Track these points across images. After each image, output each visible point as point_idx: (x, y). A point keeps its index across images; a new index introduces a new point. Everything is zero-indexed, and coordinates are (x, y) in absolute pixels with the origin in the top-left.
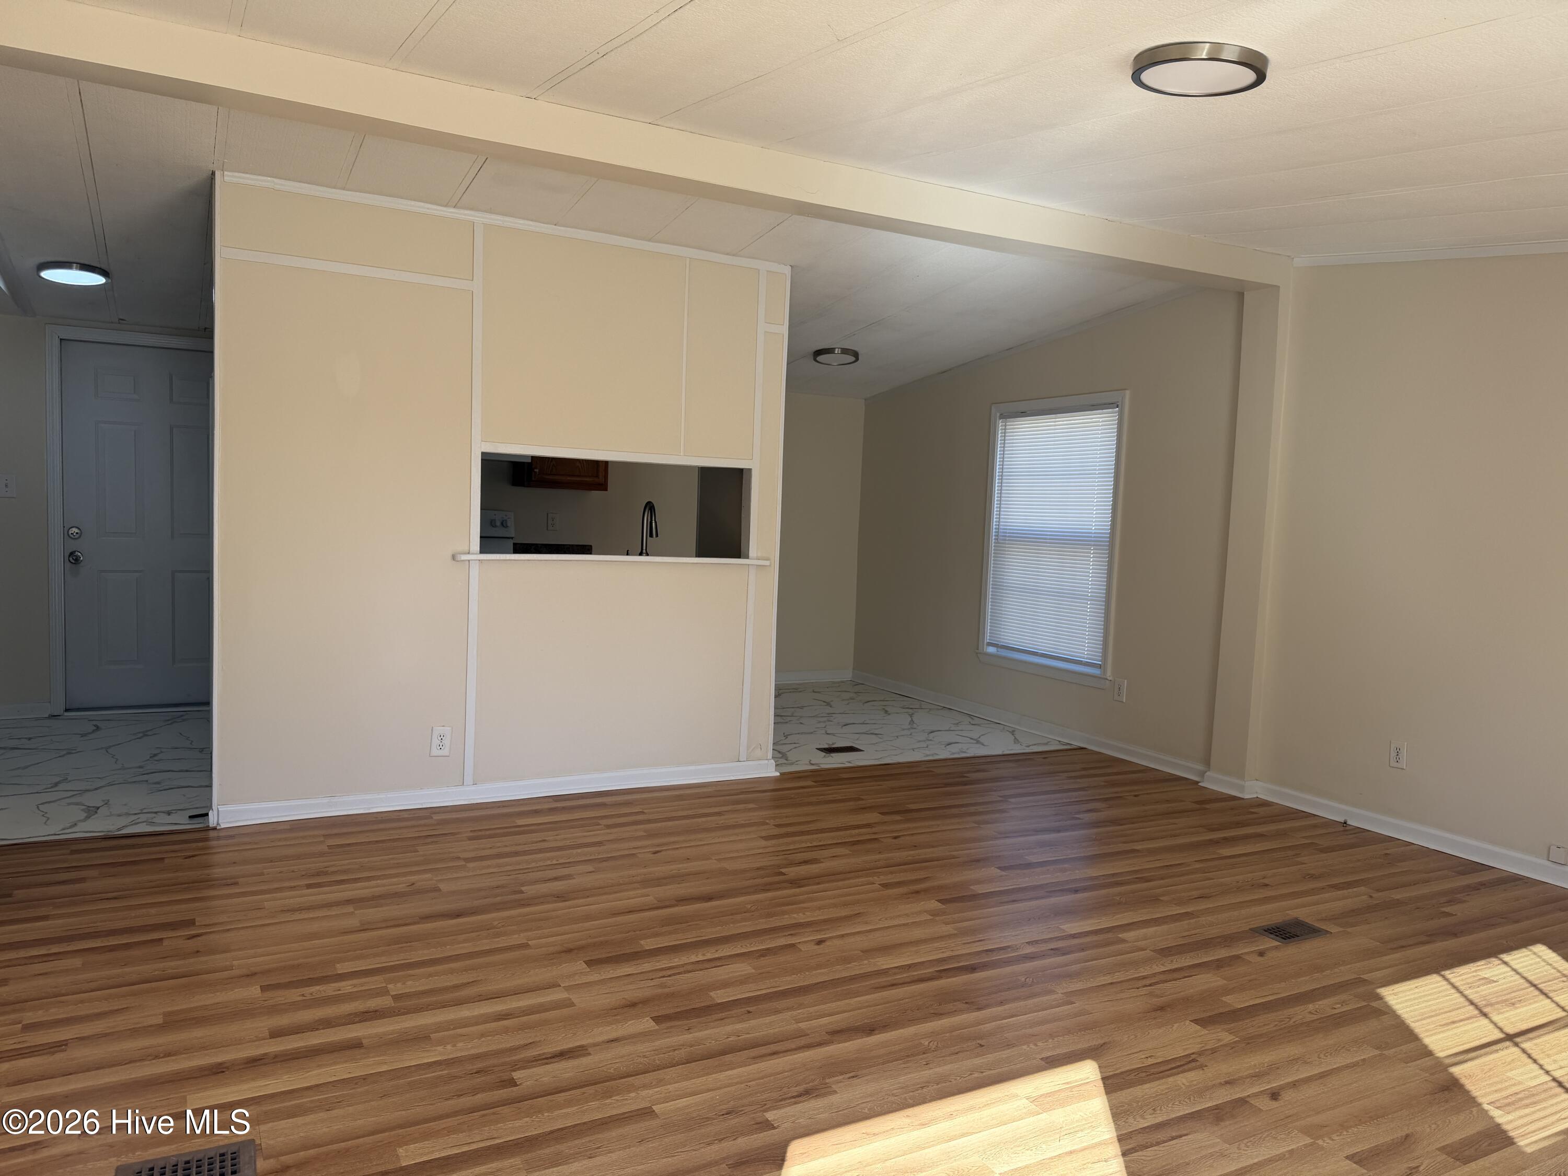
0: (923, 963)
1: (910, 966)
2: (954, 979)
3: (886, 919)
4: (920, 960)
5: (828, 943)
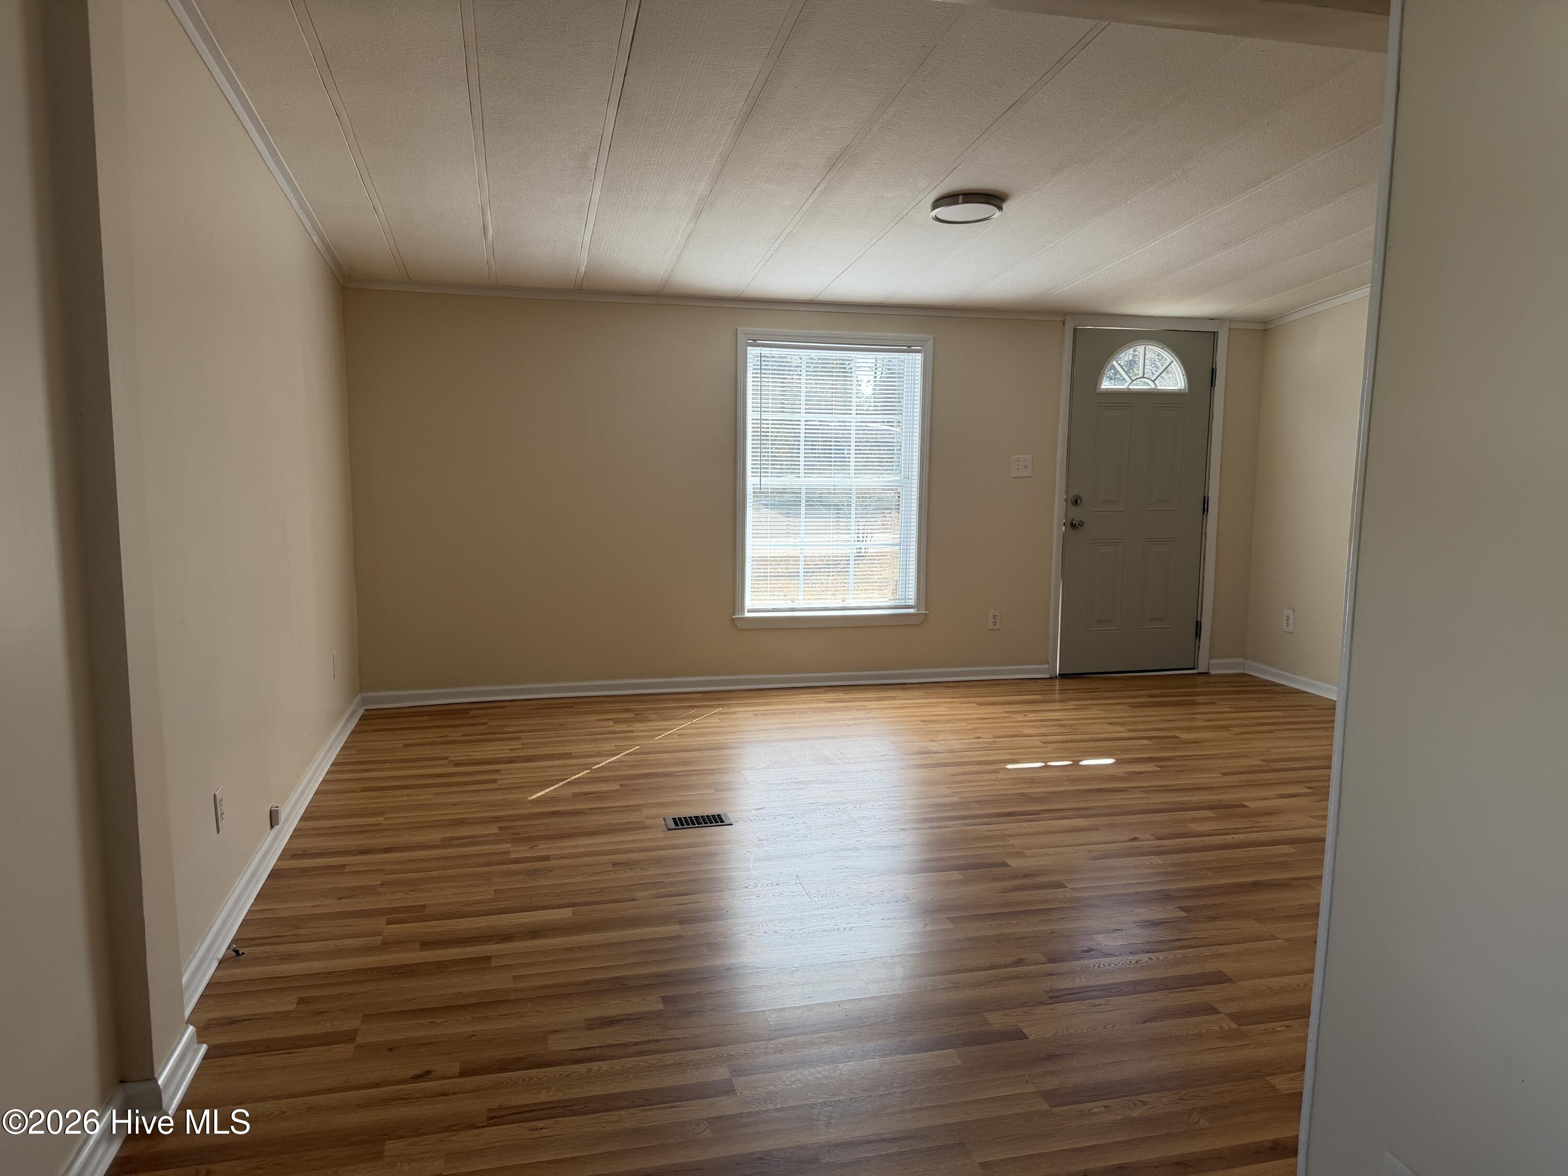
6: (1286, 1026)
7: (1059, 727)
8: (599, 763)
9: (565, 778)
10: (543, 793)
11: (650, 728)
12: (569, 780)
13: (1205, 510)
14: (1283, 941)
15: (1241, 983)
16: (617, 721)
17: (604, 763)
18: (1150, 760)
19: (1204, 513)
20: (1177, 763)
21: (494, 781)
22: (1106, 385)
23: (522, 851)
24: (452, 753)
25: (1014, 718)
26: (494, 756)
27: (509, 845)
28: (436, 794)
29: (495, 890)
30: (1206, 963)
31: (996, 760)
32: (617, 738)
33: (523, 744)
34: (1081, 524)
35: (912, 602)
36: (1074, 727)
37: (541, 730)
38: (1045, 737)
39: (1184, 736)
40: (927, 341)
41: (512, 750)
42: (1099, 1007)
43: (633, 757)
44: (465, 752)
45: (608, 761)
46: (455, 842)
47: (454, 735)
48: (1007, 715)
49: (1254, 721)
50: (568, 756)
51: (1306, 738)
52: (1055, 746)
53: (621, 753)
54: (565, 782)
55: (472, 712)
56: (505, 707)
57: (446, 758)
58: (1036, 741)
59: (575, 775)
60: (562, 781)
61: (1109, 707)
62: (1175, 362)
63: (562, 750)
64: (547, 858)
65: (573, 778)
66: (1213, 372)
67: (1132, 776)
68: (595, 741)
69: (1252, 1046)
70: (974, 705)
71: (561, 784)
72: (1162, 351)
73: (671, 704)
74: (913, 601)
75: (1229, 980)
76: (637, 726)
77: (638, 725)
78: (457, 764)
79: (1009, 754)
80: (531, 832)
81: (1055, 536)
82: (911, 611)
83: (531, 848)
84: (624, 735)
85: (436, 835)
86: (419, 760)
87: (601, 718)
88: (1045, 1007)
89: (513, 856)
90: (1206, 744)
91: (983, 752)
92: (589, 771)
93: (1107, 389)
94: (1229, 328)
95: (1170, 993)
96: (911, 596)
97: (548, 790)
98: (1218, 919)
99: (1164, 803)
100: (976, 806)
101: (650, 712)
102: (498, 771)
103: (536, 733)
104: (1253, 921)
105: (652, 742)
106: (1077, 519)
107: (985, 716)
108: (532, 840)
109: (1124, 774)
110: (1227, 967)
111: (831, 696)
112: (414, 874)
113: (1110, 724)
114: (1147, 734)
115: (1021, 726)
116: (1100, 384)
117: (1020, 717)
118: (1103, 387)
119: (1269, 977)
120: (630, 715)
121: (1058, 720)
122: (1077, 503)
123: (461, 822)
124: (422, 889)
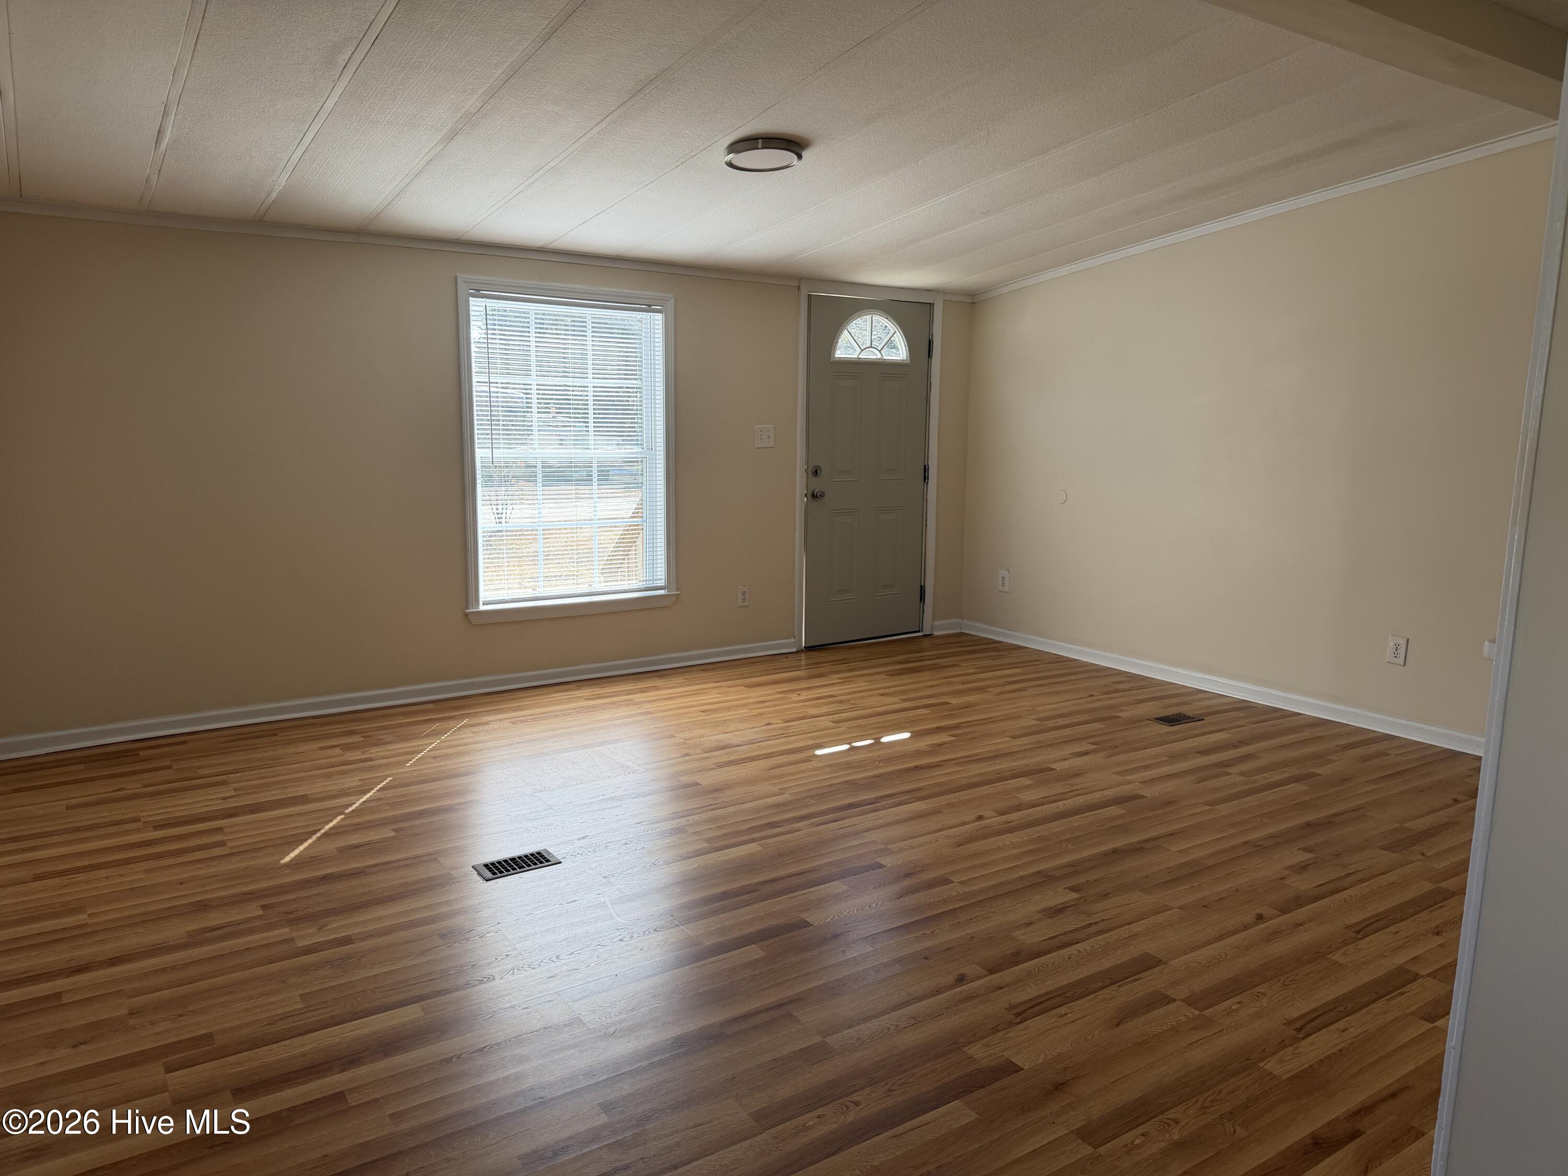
0: (890, 808)
1: (900, 804)
2: (865, 798)
3: (931, 842)
4: (893, 809)
5: (973, 818)
6: (1238, 1003)
7: (838, 703)
8: (351, 805)
9: (316, 829)
10: (296, 852)
11: (392, 752)
12: (323, 831)
13: (926, 478)
14: (1178, 910)
15: (1172, 963)
16: (346, 748)
17: (357, 804)
18: (939, 730)
19: (925, 481)
20: (967, 730)
21: (222, 844)
22: (840, 353)
23: (307, 936)
24: (141, 811)
25: (790, 698)
26: (204, 810)
27: (286, 930)
28: (147, 871)
29: (301, 996)
30: (1130, 946)
31: (804, 747)
32: (356, 769)
33: (235, 790)
34: (822, 495)
35: (662, 583)
36: (851, 702)
37: (251, 769)
38: (832, 716)
39: (955, 701)
40: (668, 300)
41: (224, 799)
42: (1066, 1017)
43: (389, 793)
44: (160, 808)
45: (361, 801)
46: (208, 935)
47: (132, 786)
48: (782, 695)
49: (1003, 680)
50: (303, 799)
51: (1057, 693)
52: (848, 724)
53: (373, 789)
54: (319, 834)
55: (143, 754)
56: (185, 742)
57: (136, 820)
58: (825, 722)
59: (328, 824)
60: (315, 834)
61: (869, 678)
62: (897, 332)
63: (292, 792)
64: (348, 940)
65: (327, 827)
66: (930, 343)
67: (936, 749)
68: (329, 776)
69: (1225, 1032)
70: (743, 688)
71: (315, 837)
72: (886, 320)
73: (402, 719)
74: (663, 581)
75: (1159, 962)
76: (373, 752)
77: (374, 750)
78: (158, 826)
79: (811, 738)
80: (307, 908)
81: (797, 509)
82: (662, 592)
83: (320, 929)
84: (363, 764)
85: (177, 930)
86: (99, 826)
87: (321, 745)
88: (1016, 1028)
89: (300, 944)
90: (978, 707)
91: (784, 740)
92: (342, 816)
93: (840, 358)
94: (944, 301)
95: (1120, 986)
96: (660, 576)
97: (301, 848)
98: (1110, 895)
99: (981, 774)
100: (812, 801)
101: (382, 732)
102: (219, 830)
103: (247, 773)
104: (1140, 893)
105: (403, 770)
106: (818, 490)
107: (763, 699)
108: (317, 917)
109: (927, 747)
110: (1150, 947)
111: (587, 692)
112: (171, 990)
113: (882, 695)
114: (920, 702)
115: (804, 706)
116: (834, 353)
117: (794, 697)
118: (836, 356)
119: (1191, 951)
120: (357, 739)
121: (832, 696)
122: (817, 473)
123: (203, 907)
124: (193, 1011)
